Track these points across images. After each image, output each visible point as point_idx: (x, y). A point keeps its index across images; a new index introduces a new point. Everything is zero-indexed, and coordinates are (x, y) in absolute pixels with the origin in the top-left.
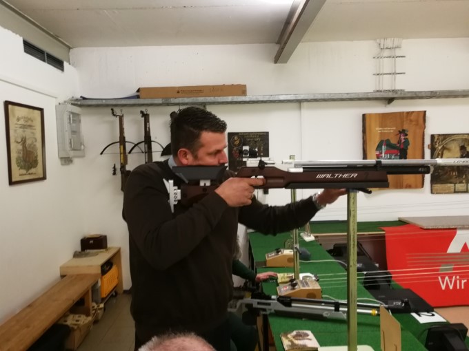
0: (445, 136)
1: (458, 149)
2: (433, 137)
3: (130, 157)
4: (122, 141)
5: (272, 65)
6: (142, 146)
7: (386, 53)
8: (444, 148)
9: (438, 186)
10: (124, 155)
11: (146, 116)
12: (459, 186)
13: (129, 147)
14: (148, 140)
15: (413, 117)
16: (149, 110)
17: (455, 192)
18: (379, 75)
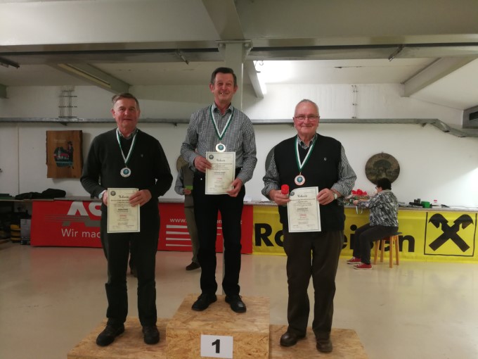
7: (66, 94)
15: (74, 134)
18: (62, 107)
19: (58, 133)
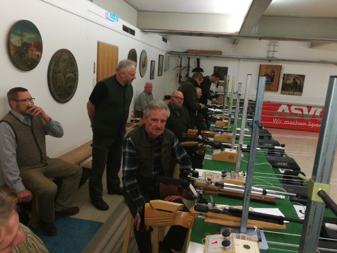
0: (289, 75)
1: (292, 79)
2: (284, 74)
3: (182, 71)
4: (181, 66)
5: (232, 45)
6: (187, 68)
7: (272, 44)
8: (288, 79)
9: (283, 92)
10: (181, 70)
11: (189, 59)
12: (291, 93)
13: (182, 68)
14: (189, 66)
15: (277, 67)
16: (190, 57)
17: (289, 94)
18: (269, 51)
19: (267, 66)
